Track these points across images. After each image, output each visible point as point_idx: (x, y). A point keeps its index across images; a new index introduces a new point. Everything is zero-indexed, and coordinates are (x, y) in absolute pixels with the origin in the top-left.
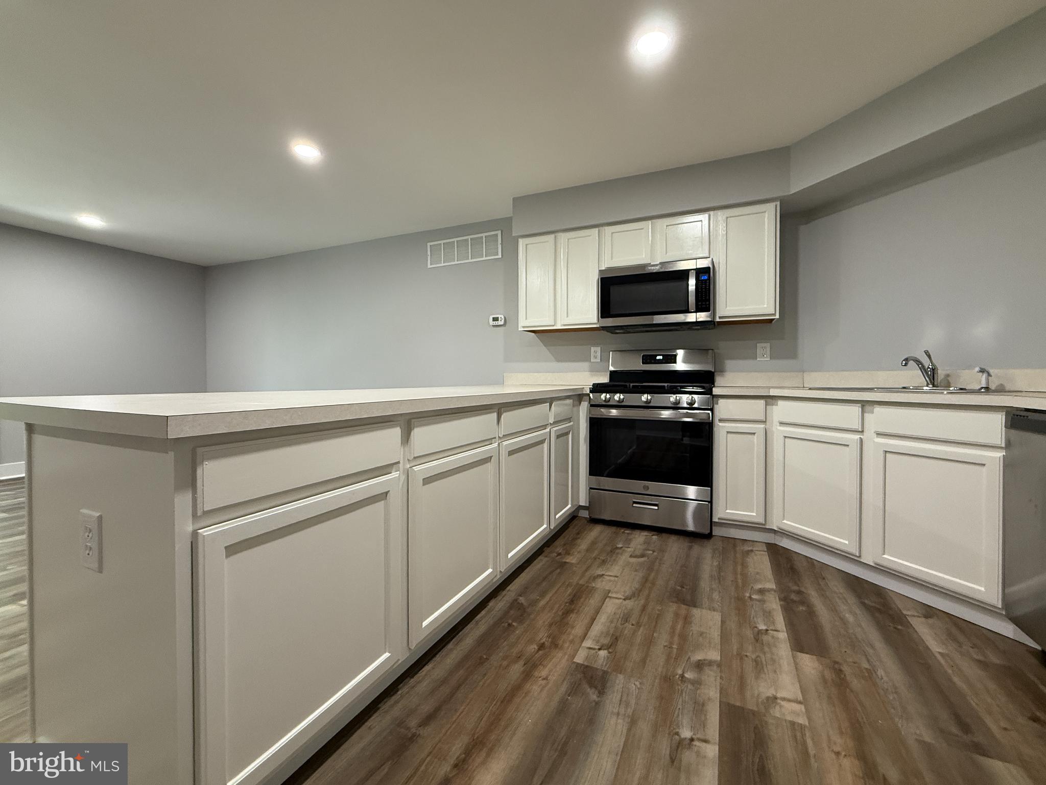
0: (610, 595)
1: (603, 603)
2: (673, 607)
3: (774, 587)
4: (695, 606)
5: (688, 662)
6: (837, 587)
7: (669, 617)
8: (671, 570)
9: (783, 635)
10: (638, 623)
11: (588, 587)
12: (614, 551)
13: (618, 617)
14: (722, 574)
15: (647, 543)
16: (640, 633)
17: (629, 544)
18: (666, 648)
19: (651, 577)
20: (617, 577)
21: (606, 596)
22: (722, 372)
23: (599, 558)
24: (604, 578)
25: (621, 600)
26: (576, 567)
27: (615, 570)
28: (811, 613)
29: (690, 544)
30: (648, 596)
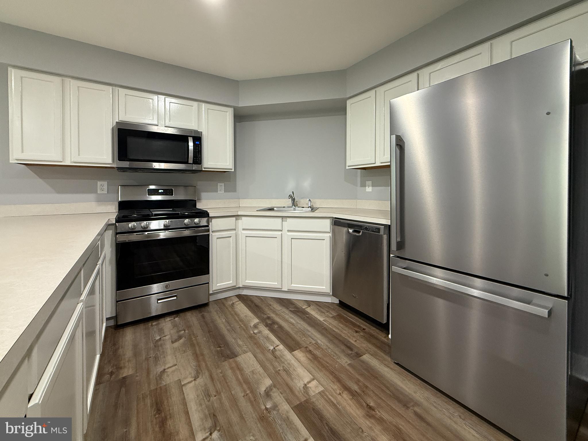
0: (183, 384)
1: (183, 394)
2: (226, 365)
3: (258, 321)
4: (236, 356)
5: (262, 397)
6: (277, 307)
7: (229, 373)
8: (205, 339)
9: (281, 347)
10: (217, 392)
11: (161, 388)
12: (158, 345)
13: (202, 397)
14: (232, 326)
15: (175, 326)
16: (224, 398)
17: (164, 333)
18: (245, 397)
19: (198, 352)
20: (176, 365)
21: (181, 387)
22: (200, 200)
23: (150, 357)
24: (167, 372)
25: (194, 382)
26: (137, 376)
27: (170, 360)
28: (281, 327)
29: (202, 314)
30: (206, 365)
